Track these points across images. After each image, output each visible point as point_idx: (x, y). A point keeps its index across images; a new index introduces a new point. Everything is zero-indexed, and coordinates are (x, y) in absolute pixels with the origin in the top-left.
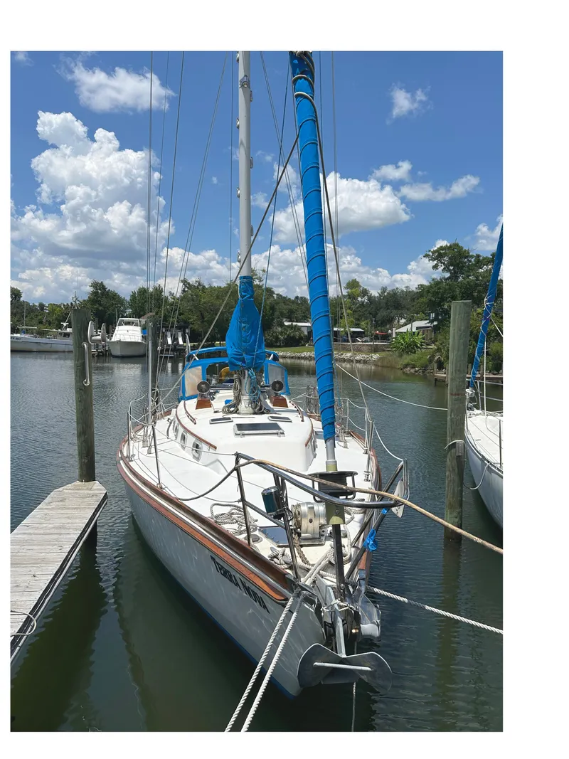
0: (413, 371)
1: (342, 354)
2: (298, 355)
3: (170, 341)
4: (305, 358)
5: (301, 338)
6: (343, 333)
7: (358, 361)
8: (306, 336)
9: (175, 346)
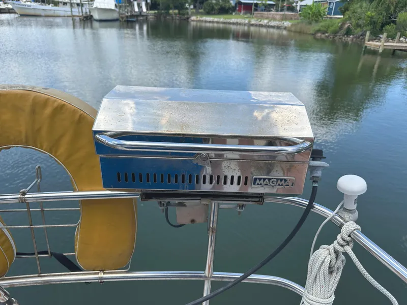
0: (323, 36)
1: (260, 21)
2: (228, 21)
3: (136, 9)
4: (233, 24)
5: (229, 8)
6: (261, 5)
7: (273, 27)
8: (233, 7)
9: (140, 13)
